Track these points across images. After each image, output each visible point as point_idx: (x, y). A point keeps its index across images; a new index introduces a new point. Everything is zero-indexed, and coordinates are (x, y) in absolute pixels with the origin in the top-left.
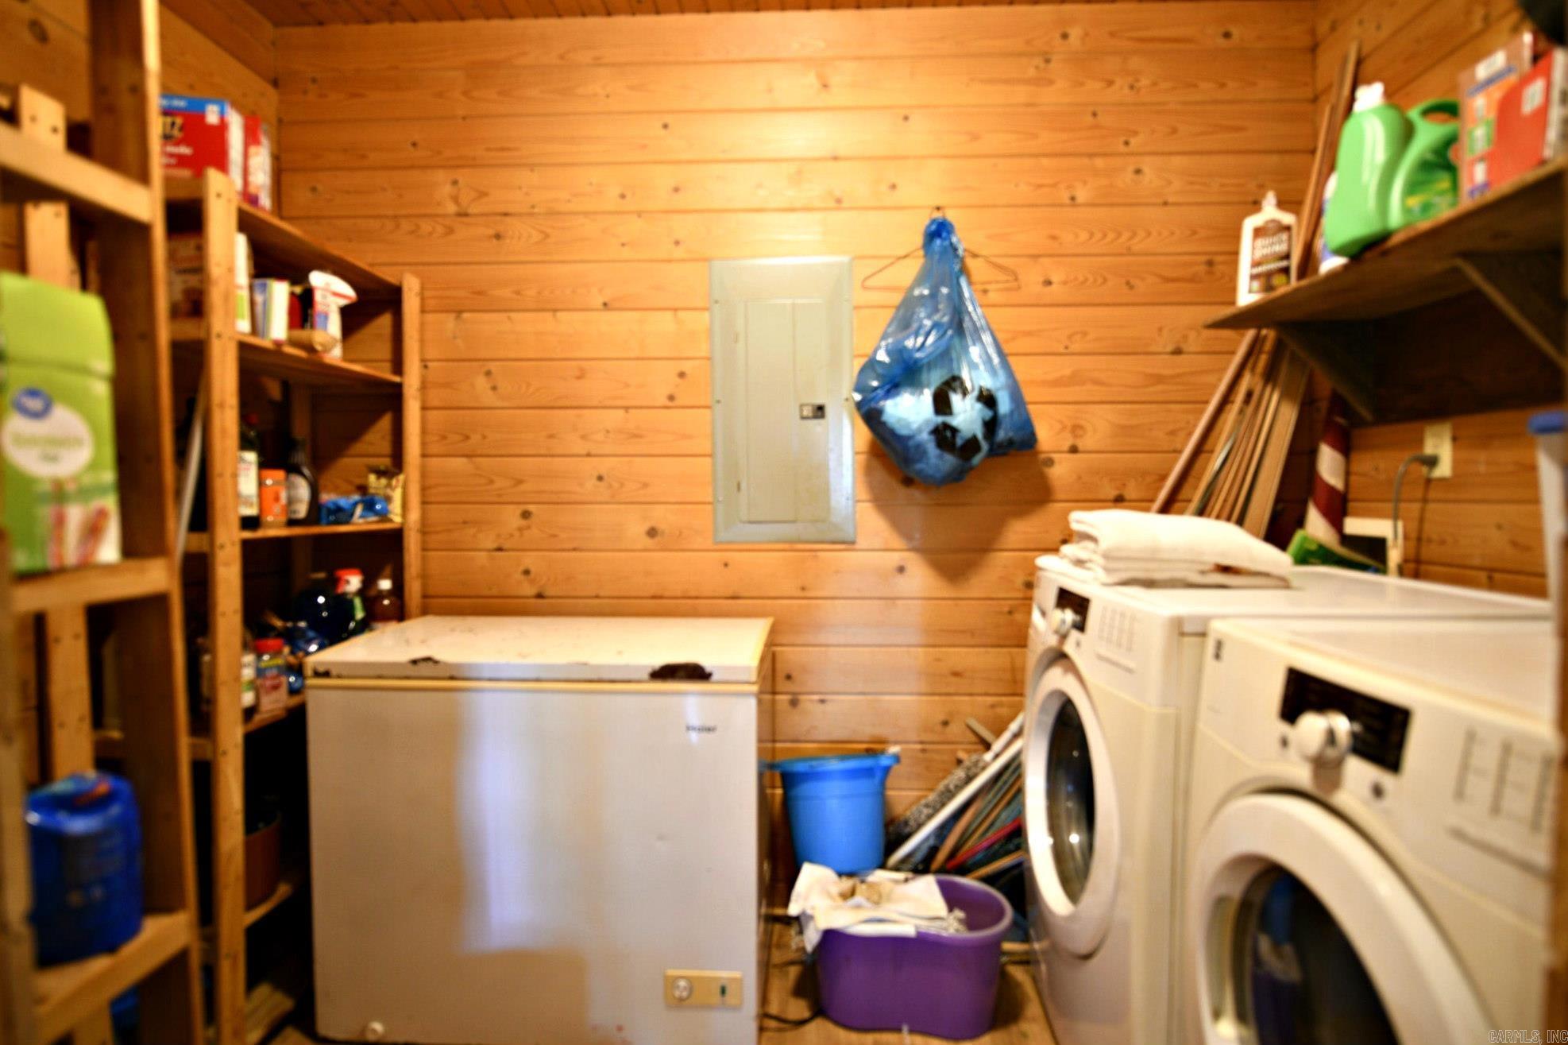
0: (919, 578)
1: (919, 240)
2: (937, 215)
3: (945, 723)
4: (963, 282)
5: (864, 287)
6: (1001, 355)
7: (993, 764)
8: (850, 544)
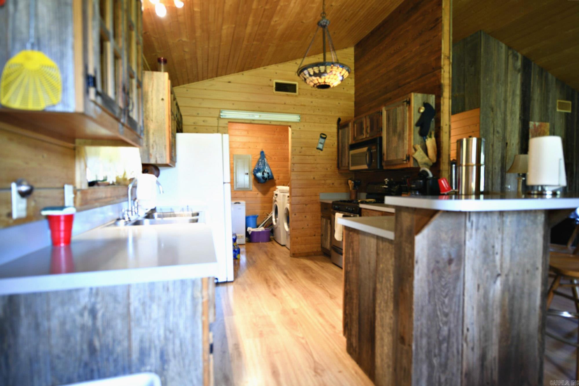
0: (260, 195)
1: (259, 153)
2: (262, 150)
3: (263, 213)
4: (265, 159)
5: (253, 158)
6: (270, 167)
7: (269, 217)
8: (251, 191)
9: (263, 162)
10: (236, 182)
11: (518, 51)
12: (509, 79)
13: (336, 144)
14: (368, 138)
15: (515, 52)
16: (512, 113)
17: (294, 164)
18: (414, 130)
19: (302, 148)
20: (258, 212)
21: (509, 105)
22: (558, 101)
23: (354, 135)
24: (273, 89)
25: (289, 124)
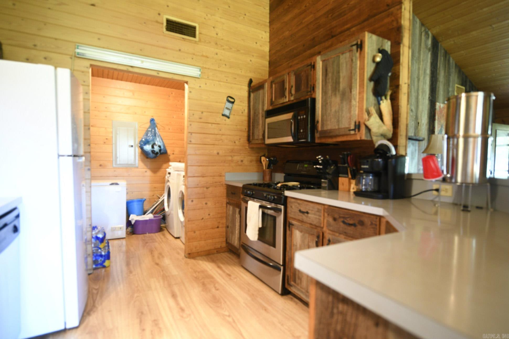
0: (149, 173)
1: (149, 121)
2: (152, 118)
3: (153, 195)
4: (156, 128)
5: (140, 127)
6: (162, 140)
7: (160, 200)
8: (137, 167)
9: (153, 133)
10: (116, 158)
11: (429, 29)
12: (422, 56)
13: (246, 111)
15: (427, 30)
16: (423, 92)
17: (191, 133)
18: (367, 86)
19: (202, 113)
20: (146, 194)
21: (421, 84)
22: (456, 85)
23: (272, 99)
24: (162, 28)
25: (186, 79)
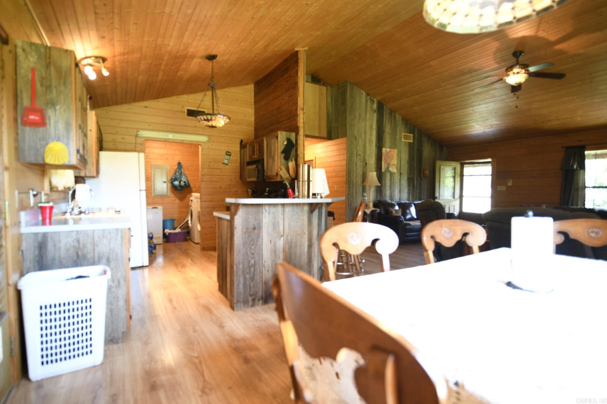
0: (177, 201)
1: (177, 164)
2: (179, 161)
3: (181, 217)
4: (182, 169)
5: (171, 168)
6: (186, 177)
7: (186, 220)
8: (169, 197)
9: (180, 172)
10: (154, 190)
11: (374, 97)
12: (368, 117)
13: (239, 160)
14: (258, 158)
15: (372, 98)
16: (370, 142)
17: (203, 175)
18: (280, 156)
19: (210, 163)
20: (176, 216)
21: (368, 135)
22: (403, 134)
23: (250, 155)
24: (185, 115)
25: (199, 143)
